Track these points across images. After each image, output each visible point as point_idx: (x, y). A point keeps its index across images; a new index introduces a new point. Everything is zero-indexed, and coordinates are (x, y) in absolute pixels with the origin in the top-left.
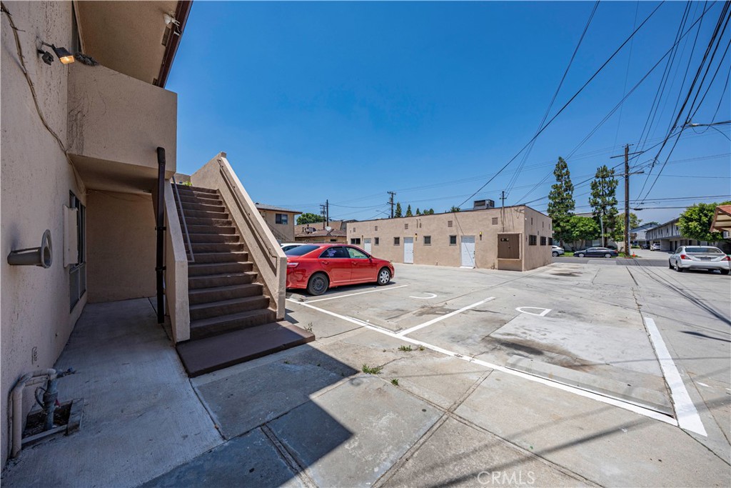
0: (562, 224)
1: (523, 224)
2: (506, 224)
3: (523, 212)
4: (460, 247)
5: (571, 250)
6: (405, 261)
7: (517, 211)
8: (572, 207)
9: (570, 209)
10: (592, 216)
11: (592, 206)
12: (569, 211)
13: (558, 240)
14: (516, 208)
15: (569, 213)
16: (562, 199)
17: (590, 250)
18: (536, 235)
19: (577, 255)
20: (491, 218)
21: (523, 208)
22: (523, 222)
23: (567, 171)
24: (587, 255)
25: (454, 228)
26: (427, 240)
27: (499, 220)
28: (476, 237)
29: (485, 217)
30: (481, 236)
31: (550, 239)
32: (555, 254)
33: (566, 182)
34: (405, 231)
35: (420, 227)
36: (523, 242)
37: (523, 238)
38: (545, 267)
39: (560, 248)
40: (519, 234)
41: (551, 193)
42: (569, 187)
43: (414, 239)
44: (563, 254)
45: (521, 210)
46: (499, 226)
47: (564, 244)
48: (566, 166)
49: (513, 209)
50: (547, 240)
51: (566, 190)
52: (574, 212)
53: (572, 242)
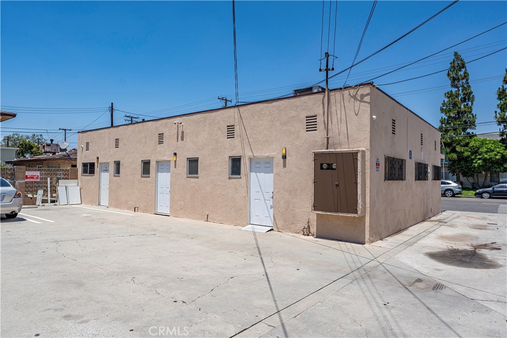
0: (458, 149)
1: (368, 129)
2: (334, 127)
3: (367, 99)
4: (248, 181)
5: (471, 187)
6: (159, 211)
7: (354, 97)
8: (472, 124)
9: (471, 128)
10: (499, 139)
11: (499, 123)
12: (469, 130)
13: (453, 172)
14: (352, 92)
15: (469, 133)
16: (458, 113)
17: (497, 188)
18: (406, 157)
19: (480, 195)
20: (303, 115)
21: (366, 90)
22: (368, 123)
23: (465, 73)
24: (495, 195)
25: (236, 141)
26: (193, 165)
27: (320, 119)
28: (275, 161)
29: (294, 114)
30: (284, 157)
31: (437, 169)
32: (449, 193)
33: (464, 89)
34: (160, 148)
35: (182, 139)
36: (368, 171)
37: (368, 164)
38: (426, 225)
39: (455, 185)
40: (356, 153)
41: (444, 104)
42: (468, 97)
43: (172, 164)
44: (460, 193)
45: (363, 96)
46: (319, 135)
47: (462, 178)
48: (463, 66)
49: (346, 92)
50: (430, 170)
51: (464, 100)
52: (475, 132)
53: (472, 176)
